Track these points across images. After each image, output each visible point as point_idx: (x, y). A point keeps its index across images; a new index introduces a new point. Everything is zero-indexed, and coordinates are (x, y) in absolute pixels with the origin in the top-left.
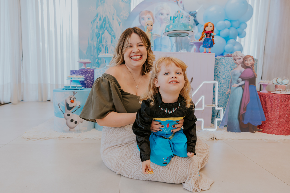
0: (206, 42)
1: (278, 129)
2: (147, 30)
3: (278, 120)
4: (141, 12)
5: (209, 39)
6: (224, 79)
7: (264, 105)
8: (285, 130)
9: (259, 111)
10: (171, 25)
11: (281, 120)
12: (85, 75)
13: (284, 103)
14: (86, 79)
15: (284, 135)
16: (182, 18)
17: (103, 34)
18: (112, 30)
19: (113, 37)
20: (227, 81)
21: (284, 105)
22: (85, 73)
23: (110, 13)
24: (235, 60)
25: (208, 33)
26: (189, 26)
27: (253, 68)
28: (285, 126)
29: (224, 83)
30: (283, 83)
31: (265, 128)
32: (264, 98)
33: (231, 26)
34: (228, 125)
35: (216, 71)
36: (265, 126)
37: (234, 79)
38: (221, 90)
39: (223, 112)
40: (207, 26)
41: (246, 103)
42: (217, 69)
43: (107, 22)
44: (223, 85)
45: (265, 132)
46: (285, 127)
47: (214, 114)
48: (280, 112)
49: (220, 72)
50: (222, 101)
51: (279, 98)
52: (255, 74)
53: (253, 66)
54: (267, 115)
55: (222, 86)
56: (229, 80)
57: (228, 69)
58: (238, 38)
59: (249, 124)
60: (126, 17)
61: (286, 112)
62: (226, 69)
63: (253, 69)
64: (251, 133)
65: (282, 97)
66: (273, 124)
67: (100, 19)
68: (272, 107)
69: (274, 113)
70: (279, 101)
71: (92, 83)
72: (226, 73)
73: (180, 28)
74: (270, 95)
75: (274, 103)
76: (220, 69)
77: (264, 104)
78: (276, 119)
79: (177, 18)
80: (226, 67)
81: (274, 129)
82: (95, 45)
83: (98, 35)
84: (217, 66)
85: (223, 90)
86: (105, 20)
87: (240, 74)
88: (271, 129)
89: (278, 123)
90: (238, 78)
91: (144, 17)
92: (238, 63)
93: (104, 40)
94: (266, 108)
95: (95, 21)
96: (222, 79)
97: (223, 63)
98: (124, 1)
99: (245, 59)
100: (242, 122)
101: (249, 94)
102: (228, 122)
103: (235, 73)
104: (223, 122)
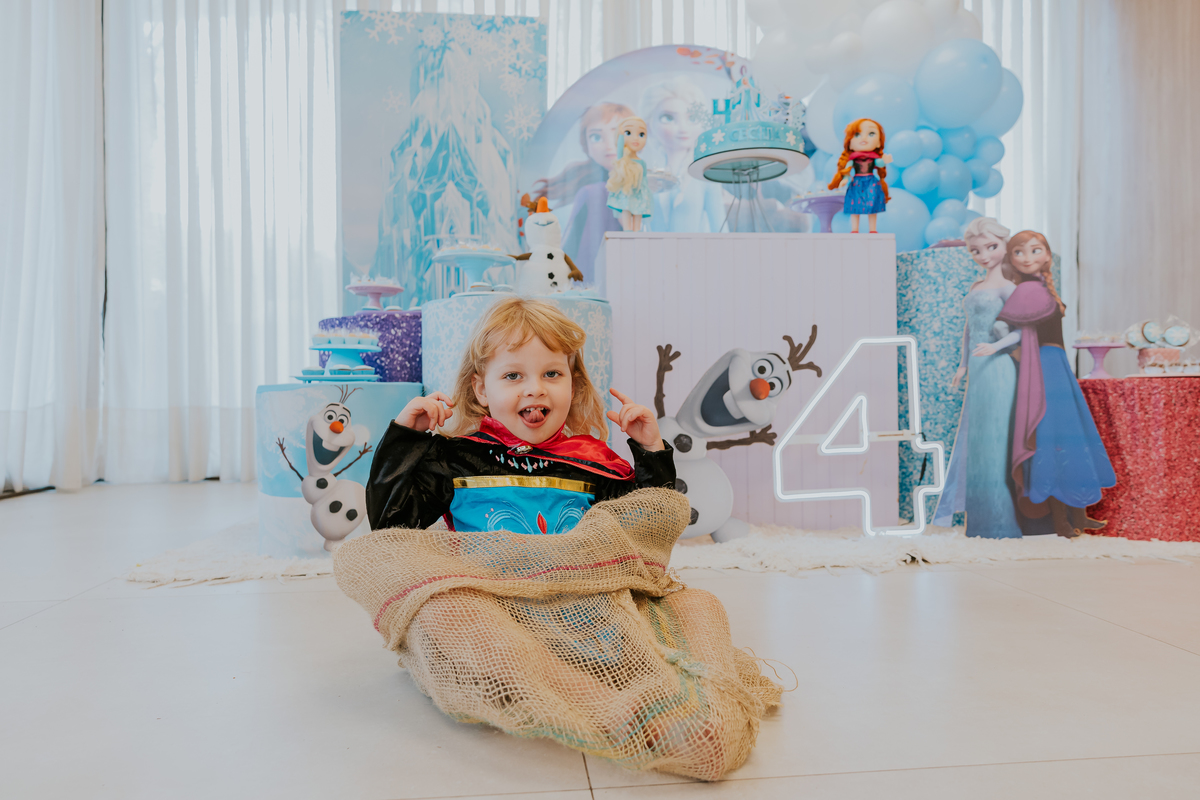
0: (857, 195)
1: (1167, 516)
2: (627, 151)
3: (1165, 480)
4: (588, 109)
5: (867, 179)
6: (935, 334)
7: (1104, 426)
9: (1087, 449)
10: (719, 131)
11: (1177, 481)
12: (380, 334)
13: (1180, 411)
14: (387, 348)
15: (1194, 541)
16: (758, 105)
17: (437, 196)
18: (476, 182)
19: (477, 210)
20: (950, 342)
21: (1181, 420)
22: (382, 327)
23: (464, 115)
24: (975, 252)
25: (864, 160)
26: (787, 134)
27: (1049, 278)
28: (1195, 503)
29: (938, 349)
30: (1168, 339)
31: (1117, 516)
32: (1101, 397)
33: (945, 152)
34: (967, 509)
35: (903, 308)
36: (1114, 511)
37: (979, 326)
38: (930, 380)
39: (947, 459)
40: (855, 132)
41: (1032, 416)
42: (906, 298)
43: (454, 150)
44: (936, 357)
45: (1117, 536)
46: (1194, 510)
47: (907, 480)
48: (1169, 446)
49: (918, 310)
50: (936, 424)
51: (1159, 393)
52: (1059, 302)
53: (1047, 271)
54: (1120, 463)
55: (932, 363)
56: (957, 339)
57: (951, 295)
58: (971, 195)
59: (1051, 501)
60: (528, 130)
61: (1194, 448)
62: (940, 294)
63: (1048, 281)
64: (1063, 538)
65: (1172, 387)
66: (1145, 499)
67: (427, 141)
68: (1135, 431)
69: (1147, 452)
70: (1161, 404)
71: (409, 365)
72: (942, 312)
73: (754, 140)
75: (1142, 413)
76: (920, 296)
77: (1105, 423)
78: (1157, 477)
79: (738, 106)
80: (942, 288)
81: (1151, 521)
82: (408, 243)
83: (419, 204)
84: (906, 287)
85: (935, 380)
86: (447, 143)
87: (1000, 303)
88: (1140, 519)
89: (1164, 493)
90: (994, 322)
91: (601, 130)
92: (987, 261)
93: (442, 221)
94: (1115, 438)
95: (408, 149)
96: (928, 334)
97: (930, 273)
98: (519, 71)
99: (1014, 246)
100: (1025, 495)
101: (1041, 382)
102: (967, 500)
103: (982, 304)
104: (948, 500)
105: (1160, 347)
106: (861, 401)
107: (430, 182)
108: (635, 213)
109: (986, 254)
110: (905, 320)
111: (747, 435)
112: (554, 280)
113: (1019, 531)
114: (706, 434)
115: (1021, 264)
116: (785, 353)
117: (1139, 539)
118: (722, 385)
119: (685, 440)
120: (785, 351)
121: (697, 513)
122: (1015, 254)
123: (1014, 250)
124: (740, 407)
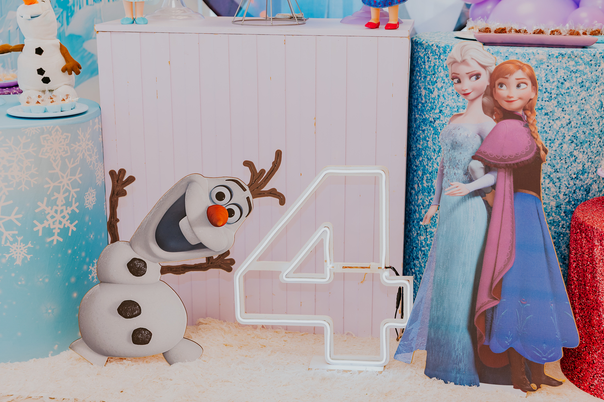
9: (552, 307)
24: (456, 81)
27: (533, 117)
37: (454, 164)
41: (500, 265)
45: (587, 390)
52: (540, 146)
53: (531, 110)
59: (511, 351)
63: (531, 121)
64: (518, 391)
90: (470, 161)
92: (467, 92)
94: (596, 292)
99: (498, 78)
100: (486, 343)
101: (513, 232)
102: (428, 340)
103: (459, 139)
104: (410, 337)
106: (324, 233)
109: (468, 84)
110: (430, 119)
111: (204, 261)
112: (45, 75)
114: (160, 259)
115: (503, 99)
116: (246, 178)
118: (177, 211)
119: (139, 265)
120: (245, 177)
121: (150, 334)
122: (498, 87)
123: (497, 82)
124: (197, 234)
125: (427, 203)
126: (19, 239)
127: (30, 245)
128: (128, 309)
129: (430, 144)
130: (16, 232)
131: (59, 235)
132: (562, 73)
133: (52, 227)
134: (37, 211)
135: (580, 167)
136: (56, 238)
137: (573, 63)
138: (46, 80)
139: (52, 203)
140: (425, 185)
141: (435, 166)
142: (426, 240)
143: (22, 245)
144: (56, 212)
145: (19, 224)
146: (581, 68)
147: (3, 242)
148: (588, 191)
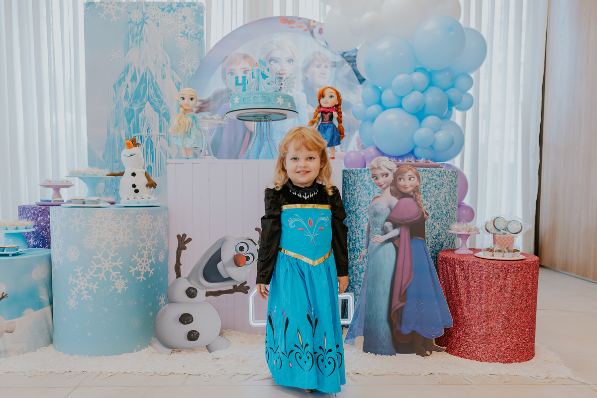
1: (485, 346)
2: (181, 109)
3: (484, 324)
4: (227, 57)
5: (327, 125)
8: (503, 349)
9: (436, 303)
11: (492, 325)
12: (42, 218)
13: (495, 282)
14: (45, 226)
17: (140, 110)
18: (162, 102)
19: (163, 118)
21: (495, 288)
22: (43, 214)
23: (155, 63)
24: (375, 178)
25: (326, 113)
28: (503, 339)
30: (508, 229)
31: (458, 342)
32: (453, 269)
33: (430, 85)
34: (364, 335)
36: (457, 339)
37: (375, 224)
40: (322, 96)
41: (404, 281)
43: (149, 83)
45: (457, 355)
46: (502, 343)
48: (487, 303)
52: (424, 211)
53: (418, 192)
59: (413, 333)
60: (192, 70)
61: (503, 305)
62: (371, 197)
63: (418, 198)
64: (420, 356)
66: (473, 334)
67: (134, 78)
68: (468, 292)
69: (475, 306)
70: (484, 277)
73: (256, 103)
74: (463, 262)
75: (473, 282)
76: (361, 196)
78: (480, 322)
80: (372, 192)
81: (476, 348)
83: (130, 115)
86: (146, 79)
87: (389, 210)
90: (384, 222)
91: (234, 70)
92: (381, 184)
93: (143, 125)
94: (458, 295)
95: (123, 83)
96: (364, 220)
97: (366, 183)
98: (187, 35)
99: (398, 175)
100: (398, 329)
101: (411, 261)
102: (364, 329)
103: (378, 210)
104: (354, 329)
105: (504, 234)
107: (137, 103)
108: (188, 147)
109: (382, 180)
111: (231, 288)
112: (136, 188)
113: (394, 350)
114: (206, 287)
115: (402, 186)
116: (257, 238)
117: (468, 358)
118: (216, 258)
119: (193, 291)
121: (199, 334)
122: (398, 180)
123: (398, 178)
124: (227, 271)
125: (353, 257)
126: (121, 277)
127: (127, 281)
128: (186, 319)
129: (353, 224)
130: (119, 273)
131: (144, 276)
132: (425, 180)
133: (140, 270)
134: (132, 260)
135: (438, 232)
136: (142, 277)
137: (430, 175)
138: (137, 191)
139: (141, 256)
140: (351, 247)
141: (357, 235)
142: (353, 279)
143: (122, 281)
144: (143, 261)
145: (121, 268)
146: (435, 177)
147: (111, 279)
148: (442, 246)
